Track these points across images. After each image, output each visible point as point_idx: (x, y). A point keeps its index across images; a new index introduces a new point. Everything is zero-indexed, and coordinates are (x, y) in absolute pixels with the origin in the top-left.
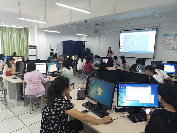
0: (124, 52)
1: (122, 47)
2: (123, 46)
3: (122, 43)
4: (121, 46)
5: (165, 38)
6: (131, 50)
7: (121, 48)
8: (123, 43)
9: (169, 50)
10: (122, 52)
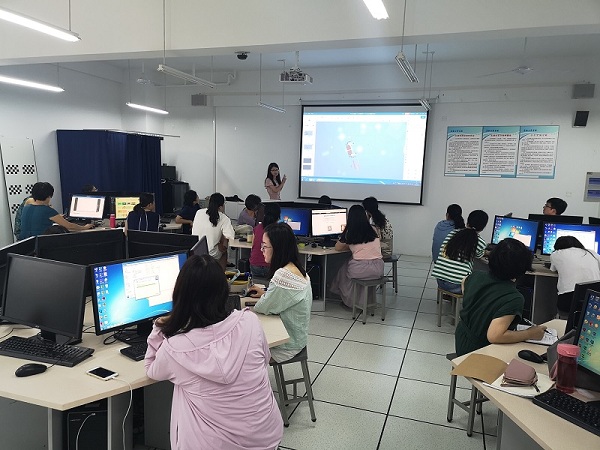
0: (319, 180)
1: (312, 164)
2: (313, 161)
3: (308, 147)
4: (309, 160)
5: (453, 139)
6: (344, 175)
7: (309, 168)
8: (314, 147)
9: (467, 176)
10: (311, 180)
